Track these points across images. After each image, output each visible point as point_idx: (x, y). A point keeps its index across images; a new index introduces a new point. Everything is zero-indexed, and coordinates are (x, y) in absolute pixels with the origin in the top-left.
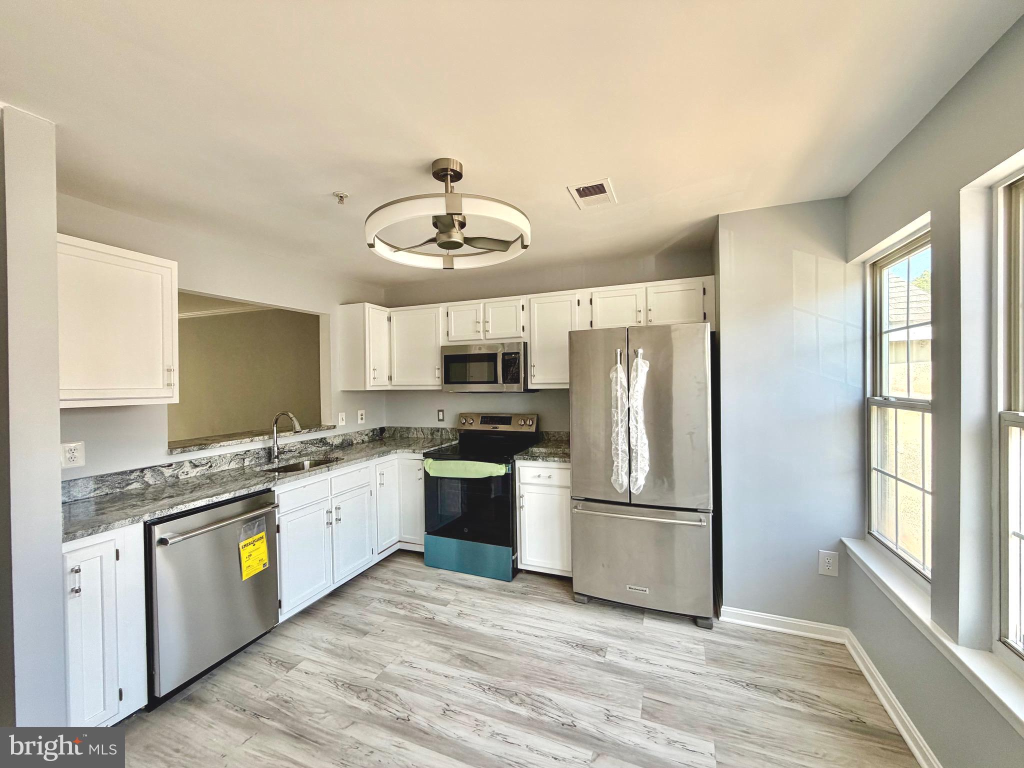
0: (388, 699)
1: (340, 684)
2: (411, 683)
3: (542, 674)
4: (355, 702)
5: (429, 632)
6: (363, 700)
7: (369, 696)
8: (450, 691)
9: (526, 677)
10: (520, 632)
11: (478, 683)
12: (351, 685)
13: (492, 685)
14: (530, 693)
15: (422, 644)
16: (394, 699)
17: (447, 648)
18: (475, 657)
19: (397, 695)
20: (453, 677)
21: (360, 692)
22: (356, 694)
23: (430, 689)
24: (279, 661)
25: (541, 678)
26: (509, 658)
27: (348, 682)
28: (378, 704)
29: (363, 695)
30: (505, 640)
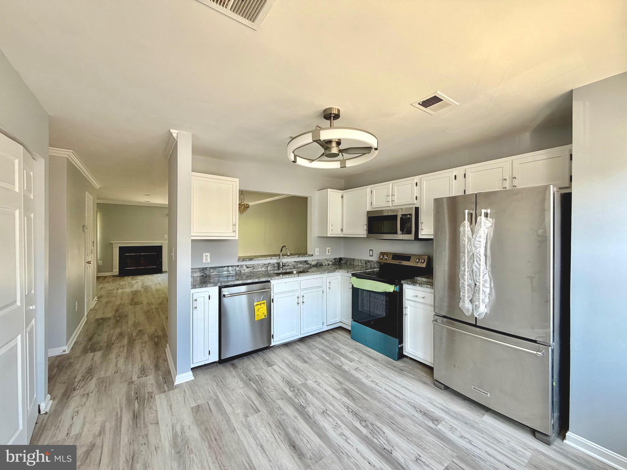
0: (301, 395)
1: (285, 380)
2: (315, 393)
3: (387, 418)
4: (287, 390)
5: (336, 372)
6: (290, 391)
7: (294, 390)
8: (331, 404)
9: (376, 415)
10: (386, 390)
11: (348, 406)
12: (289, 383)
13: (355, 411)
14: (373, 424)
15: (329, 377)
16: (304, 396)
17: (341, 383)
18: (353, 393)
19: (306, 395)
20: (336, 398)
21: (291, 387)
22: (289, 387)
23: (322, 399)
24: (267, 362)
25: (385, 419)
26: (371, 401)
27: (288, 380)
28: (296, 395)
29: (292, 389)
30: (375, 391)
